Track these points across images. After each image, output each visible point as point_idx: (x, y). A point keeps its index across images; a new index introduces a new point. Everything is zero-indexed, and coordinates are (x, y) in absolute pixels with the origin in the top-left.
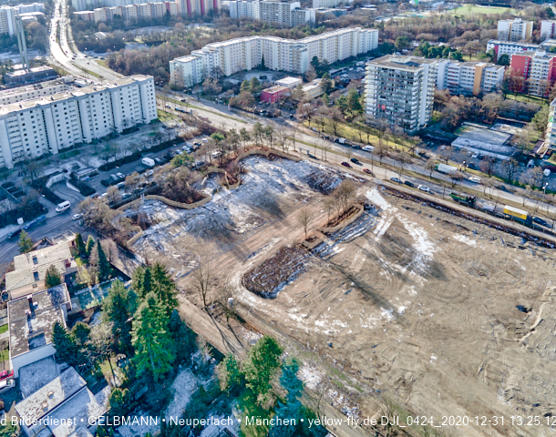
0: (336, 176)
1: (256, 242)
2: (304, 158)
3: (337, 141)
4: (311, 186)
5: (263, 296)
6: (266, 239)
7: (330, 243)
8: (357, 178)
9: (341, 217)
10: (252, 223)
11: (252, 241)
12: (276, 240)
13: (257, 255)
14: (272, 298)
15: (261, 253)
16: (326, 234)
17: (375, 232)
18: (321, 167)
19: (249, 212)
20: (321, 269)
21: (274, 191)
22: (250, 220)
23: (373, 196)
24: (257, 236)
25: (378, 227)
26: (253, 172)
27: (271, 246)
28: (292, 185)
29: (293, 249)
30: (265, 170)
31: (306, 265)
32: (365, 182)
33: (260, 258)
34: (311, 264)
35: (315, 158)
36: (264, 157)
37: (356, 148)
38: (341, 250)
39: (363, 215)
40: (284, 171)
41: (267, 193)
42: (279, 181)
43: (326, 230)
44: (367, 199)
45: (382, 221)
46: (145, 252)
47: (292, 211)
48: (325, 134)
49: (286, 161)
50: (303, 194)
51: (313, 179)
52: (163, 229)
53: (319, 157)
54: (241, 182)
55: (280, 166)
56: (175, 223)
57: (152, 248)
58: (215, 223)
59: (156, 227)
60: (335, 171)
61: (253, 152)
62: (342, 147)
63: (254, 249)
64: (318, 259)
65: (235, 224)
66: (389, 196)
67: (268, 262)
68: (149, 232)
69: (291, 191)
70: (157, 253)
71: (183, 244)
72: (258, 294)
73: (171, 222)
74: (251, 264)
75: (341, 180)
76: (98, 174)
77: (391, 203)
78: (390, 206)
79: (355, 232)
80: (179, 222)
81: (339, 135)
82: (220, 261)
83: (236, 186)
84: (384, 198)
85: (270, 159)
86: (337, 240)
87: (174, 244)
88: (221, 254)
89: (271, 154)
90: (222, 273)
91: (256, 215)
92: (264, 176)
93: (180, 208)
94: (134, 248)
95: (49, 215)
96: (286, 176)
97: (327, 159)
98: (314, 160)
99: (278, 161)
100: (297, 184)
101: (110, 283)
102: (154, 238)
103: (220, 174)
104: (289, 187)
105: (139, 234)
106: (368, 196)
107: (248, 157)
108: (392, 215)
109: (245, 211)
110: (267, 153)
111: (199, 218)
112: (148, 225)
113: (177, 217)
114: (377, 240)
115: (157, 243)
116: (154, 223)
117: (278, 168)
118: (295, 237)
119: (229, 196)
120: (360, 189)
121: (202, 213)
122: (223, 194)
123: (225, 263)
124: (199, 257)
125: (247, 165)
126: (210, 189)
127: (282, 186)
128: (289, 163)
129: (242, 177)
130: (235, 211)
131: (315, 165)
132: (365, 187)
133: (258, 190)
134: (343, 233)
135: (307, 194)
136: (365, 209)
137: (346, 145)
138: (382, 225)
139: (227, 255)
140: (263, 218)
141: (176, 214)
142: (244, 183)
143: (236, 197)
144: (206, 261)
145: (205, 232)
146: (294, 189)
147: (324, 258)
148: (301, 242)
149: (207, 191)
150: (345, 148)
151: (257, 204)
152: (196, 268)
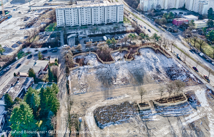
0: (184, 74)
1: (117, 92)
2: (173, 57)
3: (199, 54)
4: (167, 74)
5: (98, 125)
6: (122, 93)
7: (154, 112)
8: (197, 79)
9: (170, 99)
10: (123, 82)
11: (115, 91)
12: (127, 96)
13: (112, 100)
14: (101, 128)
15: (115, 99)
16: (155, 106)
17: (186, 118)
18: (179, 65)
19: (126, 75)
20: (137, 125)
21: (146, 69)
22: (124, 79)
23: (200, 94)
24: (120, 89)
25: (190, 116)
26: (143, 56)
27: (122, 98)
28: (157, 69)
29: (131, 105)
30: (150, 57)
31: (131, 118)
32: (201, 83)
33: (112, 102)
34: (133, 119)
35: (179, 59)
36: (154, 50)
37: (208, 61)
38: (157, 119)
39: (185, 103)
40: (159, 60)
41: (142, 69)
42: (153, 65)
43: (155, 103)
44: (194, 95)
45: (195, 113)
46: (73, 76)
47: (146, 84)
48: (195, 48)
49: (163, 56)
50: (159, 76)
51: (170, 70)
52: (87, 68)
53: (182, 59)
54: (134, 59)
55: (158, 57)
56: (93, 68)
57: (77, 75)
58: (107, 75)
59: (86, 66)
60: (186, 70)
61: (150, 46)
62: (200, 58)
63: (113, 96)
64: (140, 119)
65: (115, 78)
66: (211, 99)
67: (114, 106)
68: (82, 67)
69: (154, 72)
70: (76, 78)
71: (88, 78)
72: (96, 121)
73: (92, 67)
74: (106, 103)
75: (186, 77)
76: (86, 38)
77: (210, 104)
78: (208, 105)
79: (173, 112)
80: (95, 68)
81: (202, 51)
82: (95, 94)
83: (130, 60)
84: (207, 98)
85: (156, 52)
86: (158, 112)
87: (86, 77)
88: (98, 91)
89: (158, 50)
90: (90, 101)
91: (128, 78)
92: (147, 60)
93: (100, 62)
94: (71, 72)
95: (59, 48)
96: (158, 63)
97: (186, 62)
98: (178, 60)
99: (159, 54)
100: (160, 70)
101: (51, 84)
102: (81, 71)
103: (127, 52)
104: (154, 70)
105: (77, 67)
106: (196, 93)
107: (146, 48)
108: (206, 112)
109: (125, 74)
110: (156, 49)
111: (104, 69)
112: (83, 64)
113: (96, 65)
114: (184, 124)
115: (80, 74)
116: (86, 64)
117: (157, 58)
118: (137, 99)
119: (123, 64)
120: (194, 87)
121: (106, 67)
122: (122, 62)
123: (96, 97)
124: (89, 88)
125: (143, 52)
126: (119, 57)
127: (151, 68)
128: (163, 58)
129: (136, 56)
130: (120, 72)
131: (177, 63)
132: (198, 87)
133: (138, 66)
134: (165, 109)
135: (161, 77)
136: (188, 100)
137: (203, 57)
138: (194, 116)
139: (100, 93)
140: (129, 81)
141: (97, 64)
142: (135, 60)
143: (126, 66)
144: (90, 91)
145: (101, 77)
146: (156, 72)
147: (144, 119)
148: (138, 103)
149: (116, 58)
150: (202, 59)
151: (133, 72)
152: (84, 93)
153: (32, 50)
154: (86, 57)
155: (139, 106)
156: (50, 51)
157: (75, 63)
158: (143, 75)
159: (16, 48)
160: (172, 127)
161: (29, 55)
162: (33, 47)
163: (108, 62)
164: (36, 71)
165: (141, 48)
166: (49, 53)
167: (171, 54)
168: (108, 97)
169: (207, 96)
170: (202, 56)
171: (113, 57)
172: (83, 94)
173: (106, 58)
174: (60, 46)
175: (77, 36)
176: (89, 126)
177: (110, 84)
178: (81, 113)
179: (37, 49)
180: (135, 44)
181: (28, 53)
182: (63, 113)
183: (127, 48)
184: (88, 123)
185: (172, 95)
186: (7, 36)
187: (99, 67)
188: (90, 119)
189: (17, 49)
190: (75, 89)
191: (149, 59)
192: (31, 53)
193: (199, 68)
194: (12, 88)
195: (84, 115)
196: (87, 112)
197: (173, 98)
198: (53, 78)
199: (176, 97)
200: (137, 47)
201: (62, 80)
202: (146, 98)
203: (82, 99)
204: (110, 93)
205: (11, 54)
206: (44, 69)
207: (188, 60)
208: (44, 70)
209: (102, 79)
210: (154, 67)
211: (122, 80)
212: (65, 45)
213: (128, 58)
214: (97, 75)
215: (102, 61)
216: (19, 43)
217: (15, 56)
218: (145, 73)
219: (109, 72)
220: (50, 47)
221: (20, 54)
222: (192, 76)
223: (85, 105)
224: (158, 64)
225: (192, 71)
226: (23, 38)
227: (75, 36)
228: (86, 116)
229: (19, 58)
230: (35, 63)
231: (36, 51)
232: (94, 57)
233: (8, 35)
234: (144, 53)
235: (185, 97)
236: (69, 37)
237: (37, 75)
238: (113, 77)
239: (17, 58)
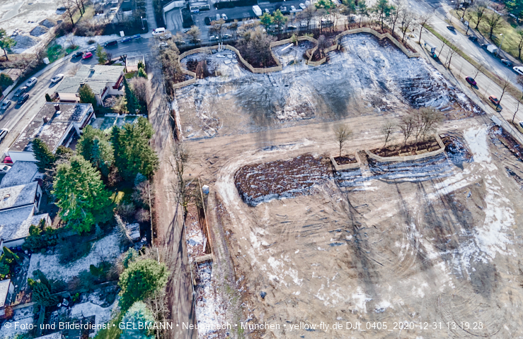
0: (444, 93)
1: (286, 135)
2: (422, 54)
3: (485, 47)
4: (404, 94)
5: (243, 199)
6: (297, 137)
7: (366, 173)
8: (473, 104)
9: (405, 148)
10: (299, 113)
11: (282, 133)
12: (307, 143)
13: (274, 151)
14: (250, 205)
15: (280, 150)
16: (371, 162)
17: (437, 186)
18: (435, 75)
19: (307, 98)
20: (328, 199)
21: (355, 84)
22: (303, 108)
23: (476, 137)
24: (292, 129)
25: (446, 182)
26: (351, 53)
27: (297, 147)
28: (382, 84)
29: (316, 162)
30: (364, 56)
31: (315, 186)
32: (481, 113)
33: (274, 156)
34: (321, 188)
35: (437, 59)
36: (377, 39)
37: (504, 64)
38: (372, 189)
39: (437, 157)
40: (387, 63)
41: (345, 83)
42: (372, 74)
43: (372, 156)
44: (462, 138)
45: (459, 176)
46: (183, 101)
47: (354, 116)
48: (477, 33)
49: (398, 52)
50: (384, 100)
51: (412, 86)
52: (216, 84)
53: (443, 59)
54: (327, 61)
55: (386, 56)
56: (230, 82)
57: (192, 99)
58: (264, 98)
59: (212, 79)
60: (449, 85)
61: (368, 30)
62: (487, 56)
63: (276, 143)
64: (335, 187)
65: (282, 106)
66: (499, 146)
67: (278, 164)
68: (202, 82)
69: (374, 91)
70: (191, 106)
71: (220, 107)
72: (241, 193)
73: (228, 80)
74: (261, 157)
75: (447, 100)
76: (209, 10)
77: (494, 156)
78: (489, 160)
79: (410, 174)
80: (235, 82)
81: (493, 40)
82: (236, 140)
83: (318, 64)
84: (490, 145)
85: (382, 43)
86: (376, 174)
87: (213, 103)
88: (243, 133)
89: (386, 38)
90: (227, 153)
91: (312, 105)
92: (358, 62)
93: (247, 68)
94: (179, 92)
95: (145, 36)
96: (384, 70)
97: (451, 67)
98: (433, 62)
99: (388, 49)
100: (387, 85)
101: (135, 117)
102: (201, 90)
103: (312, 45)
104: (375, 85)
105: (190, 81)
106: (466, 135)
107: (358, 34)
108: (482, 173)
109: (304, 95)
110: (382, 36)
111: (255, 85)
112: (206, 75)
113: (237, 76)
114: (432, 197)
115: (200, 96)
116: (213, 75)
117: (382, 57)
118: (332, 148)
119: (301, 73)
120: (464, 121)
121: (261, 81)
122: (298, 69)
123: (238, 145)
124: (221, 127)
125: (350, 43)
126: (291, 57)
127: (368, 81)
128: (398, 57)
129: (333, 55)
130: (294, 92)
131: (429, 69)
132: (474, 121)
133: (337, 77)
134: (392, 168)
135: (388, 102)
136: (447, 150)
137: (495, 55)
138: (454, 181)
139: (247, 137)
140: (315, 112)
141: (238, 73)
142: (330, 62)
143: (308, 76)
144: (225, 134)
145: (249, 103)
146: (379, 89)
147: (343, 189)
148: (332, 157)
149: (285, 60)
150: (490, 59)
151: (323, 92)
152: (210, 137)
153: (81, 42)
154: (212, 58)
155: (335, 163)
156: (125, 43)
157: (185, 70)
158: (348, 99)
159: (42, 37)
160: (404, 202)
161: (75, 53)
162: (80, 33)
163: (266, 69)
164: (96, 89)
165: (347, 35)
166: (121, 48)
167: (417, 48)
168: (264, 146)
169: (491, 142)
170: (492, 51)
171: (276, 57)
172: (210, 140)
173: (259, 58)
174: (146, 31)
175: (188, 6)
176: (226, 201)
177: (270, 119)
178: (208, 177)
179: (92, 39)
180: (331, 24)
181: (73, 48)
182: (166, 177)
183: (312, 35)
184: (222, 195)
185: (412, 139)
186: (15, 7)
187: (244, 81)
188: (226, 190)
189: (45, 38)
190: (190, 128)
191: (364, 61)
192: (78, 48)
193: (481, 80)
194: (47, 127)
195: (215, 181)
196: (219, 175)
197: (413, 145)
198: (137, 104)
199: (419, 144)
200: (336, 33)
201: (158, 110)
202: (352, 147)
203: (207, 150)
204: (269, 137)
205: (31, 52)
206: (114, 85)
207: (457, 61)
208: (114, 88)
209: (252, 109)
210: (374, 78)
211: (299, 110)
212: (158, 30)
213: (314, 59)
214: (240, 98)
215: (251, 67)
216: (47, 24)
217: (41, 55)
218: (353, 92)
219: (268, 92)
220: (122, 33)
221: (53, 51)
222: (461, 97)
223: (214, 162)
224: (383, 73)
225: (465, 87)
226: (54, 12)
227: (182, 5)
228: (217, 183)
229: (53, 59)
230: (93, 72)
231: (91, 43)
232: (231, 56)
233: (17, 6)
234: (352, 47)
235: (440, 142)
236: (166, 9)
237: (100, 98)
238: (276, 103)
239: (46, 60)
